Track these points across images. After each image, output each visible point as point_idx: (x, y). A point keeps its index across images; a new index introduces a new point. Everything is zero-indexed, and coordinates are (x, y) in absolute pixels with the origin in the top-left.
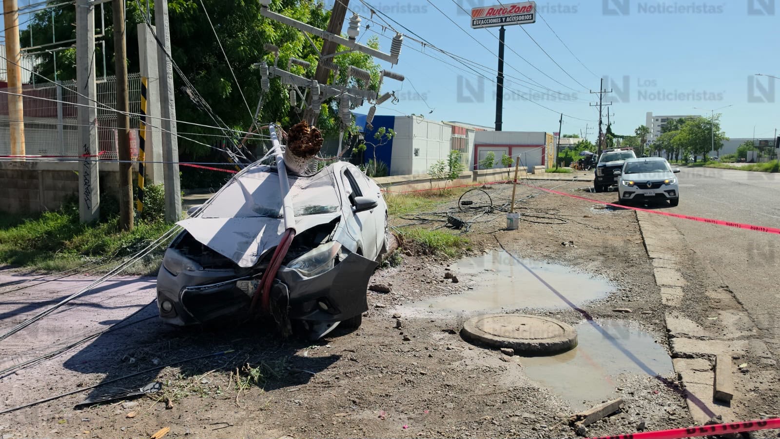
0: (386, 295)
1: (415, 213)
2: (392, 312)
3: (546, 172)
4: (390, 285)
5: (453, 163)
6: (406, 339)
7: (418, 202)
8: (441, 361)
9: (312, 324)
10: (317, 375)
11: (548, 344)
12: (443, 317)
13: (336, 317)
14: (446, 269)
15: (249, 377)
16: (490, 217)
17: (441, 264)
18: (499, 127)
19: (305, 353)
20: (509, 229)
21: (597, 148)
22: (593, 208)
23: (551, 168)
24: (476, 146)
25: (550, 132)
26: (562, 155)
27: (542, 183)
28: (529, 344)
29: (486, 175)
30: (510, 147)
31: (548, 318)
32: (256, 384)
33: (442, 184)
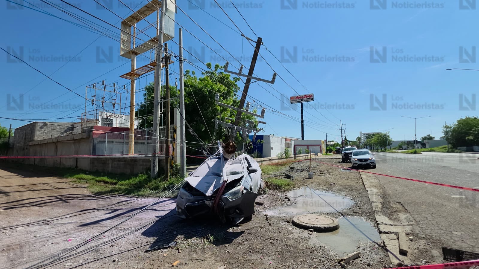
0: (262, 206)
1: (272, 172)
2: (264, 213)
3: (322, 155)
4: (263, 202)
5: (286, 152)
6: (270, 225)
7: (274, 168)
8: (284, 234)
9: (233, 218)
10: (235, 240)
11: (327, 227)
12: (285, 216)
13: (242, 216)
14: (285, 195)
15: (209, 240)
16: (302, 174)
17: (283, 193)
18: (303, 138)
19: (231, 230)
20: (309, 178)
21: (342, 145)
22: (342, 170)
23: (324, 153)
24: (295, 146)
25: (323, 140)
26: (328, 148)
27: (321, 159)
28: (320, 227)
29: (299, 156)
30: (308, 146)
31: (327, 216)
32: (212, 243)
33: (282, 160)
